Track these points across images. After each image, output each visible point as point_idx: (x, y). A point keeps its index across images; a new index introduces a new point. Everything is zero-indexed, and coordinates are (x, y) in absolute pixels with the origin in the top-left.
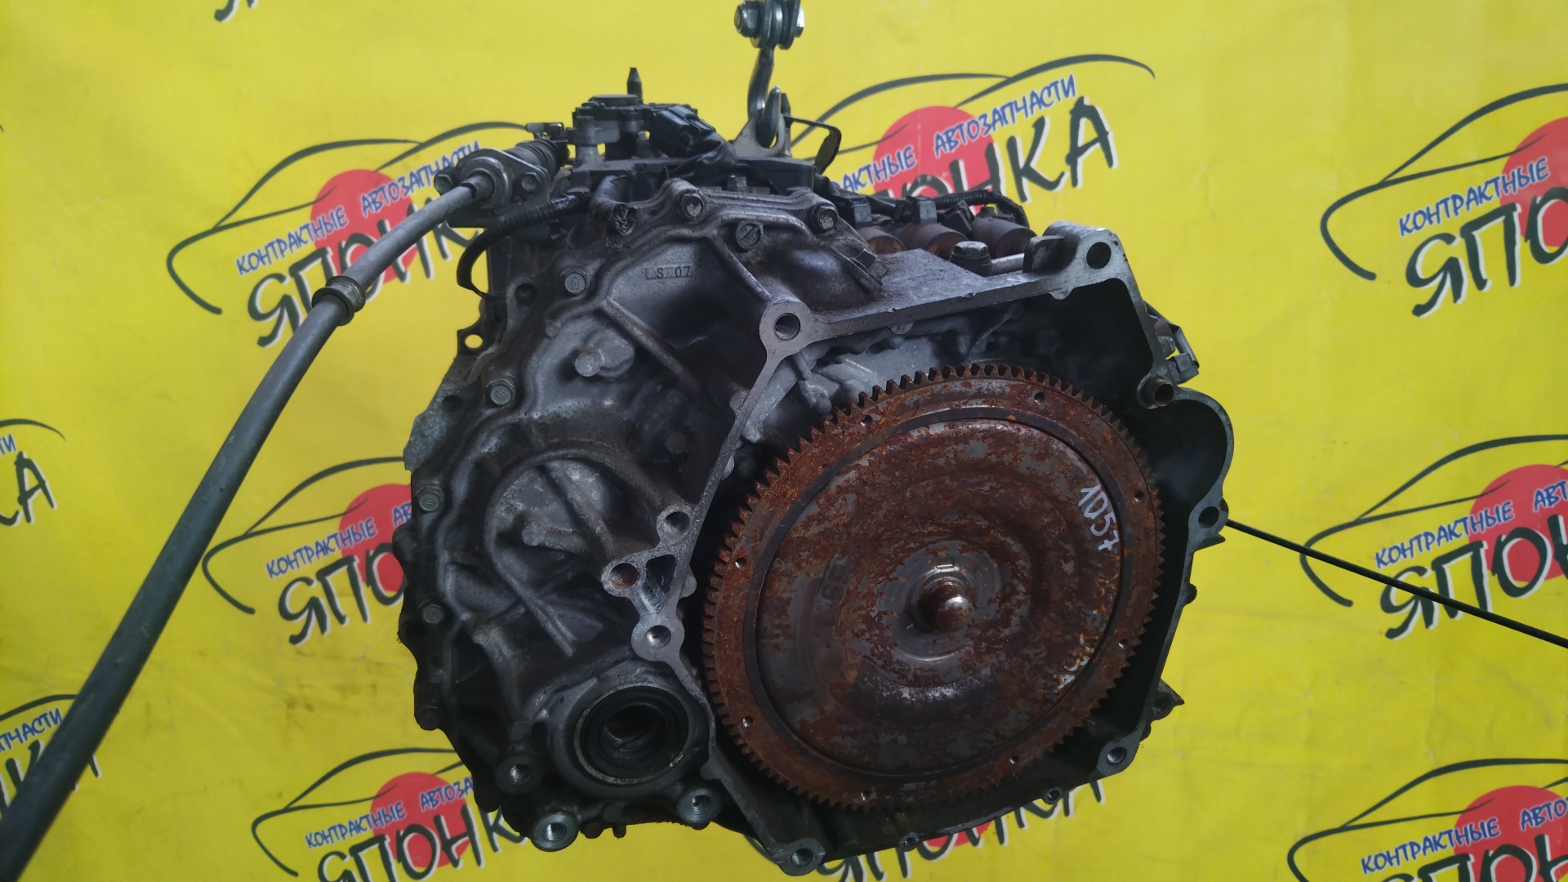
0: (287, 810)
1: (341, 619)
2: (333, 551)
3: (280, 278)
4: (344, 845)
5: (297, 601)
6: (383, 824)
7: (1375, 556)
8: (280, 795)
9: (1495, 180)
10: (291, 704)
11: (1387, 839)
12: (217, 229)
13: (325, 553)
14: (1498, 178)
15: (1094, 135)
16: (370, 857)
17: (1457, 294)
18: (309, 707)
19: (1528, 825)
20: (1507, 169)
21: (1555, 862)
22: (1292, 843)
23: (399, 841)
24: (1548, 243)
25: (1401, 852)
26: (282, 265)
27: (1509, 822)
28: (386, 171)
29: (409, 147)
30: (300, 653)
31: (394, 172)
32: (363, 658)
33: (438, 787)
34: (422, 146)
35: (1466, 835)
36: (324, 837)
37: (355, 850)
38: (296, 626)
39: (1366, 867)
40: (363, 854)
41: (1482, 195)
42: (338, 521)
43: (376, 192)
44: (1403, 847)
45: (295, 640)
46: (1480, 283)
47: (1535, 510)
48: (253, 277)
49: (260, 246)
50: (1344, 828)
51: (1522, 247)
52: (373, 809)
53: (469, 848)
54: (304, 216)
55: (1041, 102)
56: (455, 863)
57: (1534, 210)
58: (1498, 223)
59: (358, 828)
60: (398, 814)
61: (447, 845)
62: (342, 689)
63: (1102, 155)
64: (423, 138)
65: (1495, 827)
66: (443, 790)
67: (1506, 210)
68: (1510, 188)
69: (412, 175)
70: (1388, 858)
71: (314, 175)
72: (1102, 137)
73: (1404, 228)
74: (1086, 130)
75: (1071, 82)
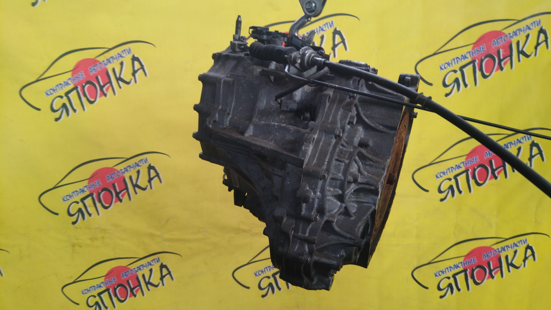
0: (74, 282)
1: (90, 215)
2: (86, 191)
3: (61, 97)
4: (95, 293)
5: (74, 209)
6: (109, 285)
7: (435, 175)
8: (71, 277)
9: (469, 52)
10: (73, 246)
11: (442, 266)
12: (37, 81)
13: (83, 193)
14: (470, 51)
15: (340, 40)
16: (105, 296)
17: (458, 89)
18: (80, 246)
19: (485, 259)
20: (473, 48)
21: (494, 269)
22: (412, 269)
23: (115, 290)
24: (486, 72)
25: (447, 270)
26: (62, 93)
27: (479, 258)
28: (98, 59)
29: (106, 50)
30: (76, 228)
31: (100, 59)
32: (99, 228)
33: (127, 271)
34: (110, 49)
35: (467, 263)
36: (88, 291)
37: (99, 294)
38: (74, 219)
39: (436, 275)
40: (102, 296)
41: (466, 57)
42: (87, 181)
43: (94, 66)
44: (447, 268)
45: (74, 223)
46: (466, 85)
47: (485, 158)
48: (52, 97)
49: (53, 86)
50: (429, 263)
51: (478, 73)
52: (105, 280)
53: (140, 291)
54: (69, 75)
55: (322, 30)
56: (135, 296)
57: (482, 61)
58: (471, 66)
59: (100, 287)
60: (114, 281)
61: (132, 290)
62: (91, 239)
63: (343, 47)
64: (110, 47)
65: (475, 260)
66: (129, 271)
67: (473, 62)
68: (474, 54)
69: (107, 60)
70: (443, 272)
71: (72, 61)
72: (343, 41)
73: (441, 68)
74: (338, 39)
75: (332, 23)
